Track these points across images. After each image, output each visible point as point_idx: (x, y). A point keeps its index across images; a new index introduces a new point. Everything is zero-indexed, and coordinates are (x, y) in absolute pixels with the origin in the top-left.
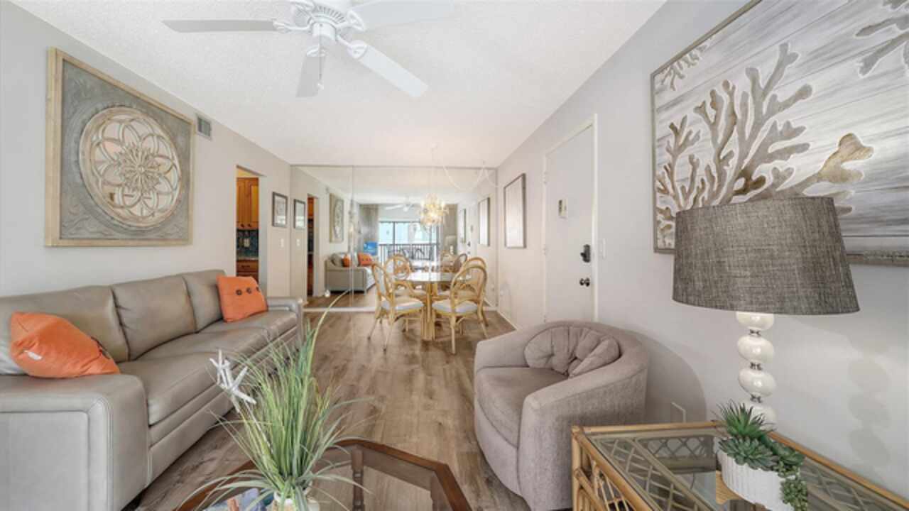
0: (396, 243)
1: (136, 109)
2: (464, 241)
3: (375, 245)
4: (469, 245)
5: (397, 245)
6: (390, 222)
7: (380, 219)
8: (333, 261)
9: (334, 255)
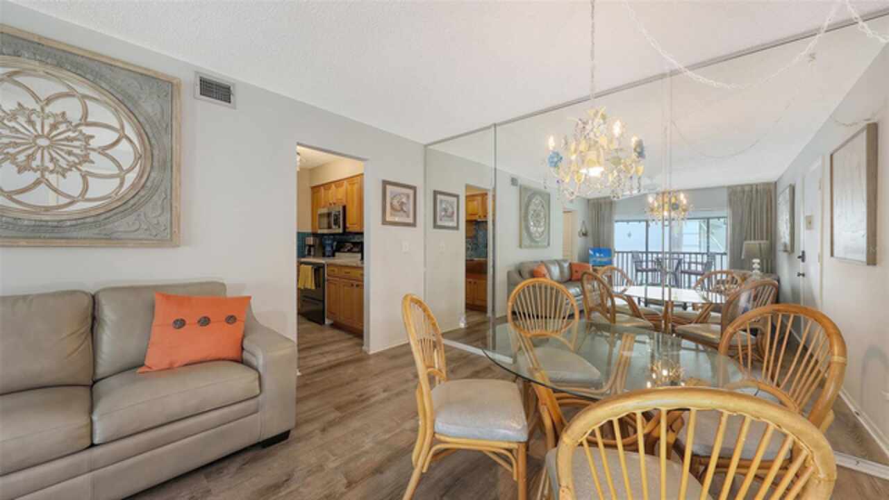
0: (650, 250)
1: (28, 58)
2: (790, 249)
3: (608, 252)
4: (802, 257)
5: (652, 253)
6: (640, 221)
7: (616, 217)
8: (520, 273)
9: (522, 264)
